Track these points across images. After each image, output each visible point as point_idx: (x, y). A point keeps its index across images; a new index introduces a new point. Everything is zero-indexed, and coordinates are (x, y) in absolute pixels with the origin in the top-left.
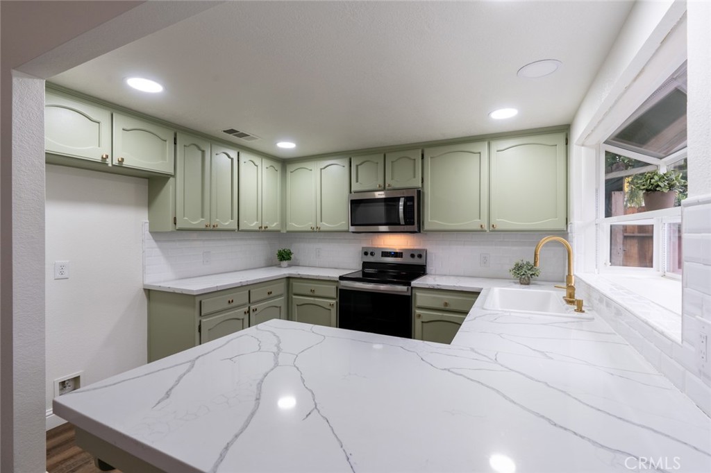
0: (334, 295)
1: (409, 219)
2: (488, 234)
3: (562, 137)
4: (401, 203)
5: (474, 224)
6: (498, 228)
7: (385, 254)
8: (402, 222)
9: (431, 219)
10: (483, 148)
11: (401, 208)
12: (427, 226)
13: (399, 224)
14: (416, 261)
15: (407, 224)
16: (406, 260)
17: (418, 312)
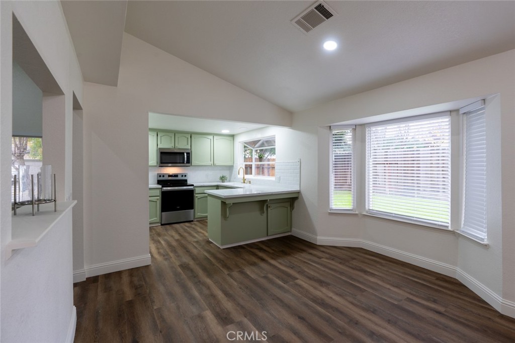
0: (159, 195)
1: (189, 161)
2: (214, 166)
3: (231, 138)
4: (185, 154)
5: (209, 163)
6: (217, 165)
7: (170, 176)
8: (185, 162)
9: (194, 161)
10: (211, 137)
11: (186, 156)
12: (193, 164)
13: (183, 163)
14: (184, 178)
15: (187, 163)
16: (180, 178)
17: (196, 195)
